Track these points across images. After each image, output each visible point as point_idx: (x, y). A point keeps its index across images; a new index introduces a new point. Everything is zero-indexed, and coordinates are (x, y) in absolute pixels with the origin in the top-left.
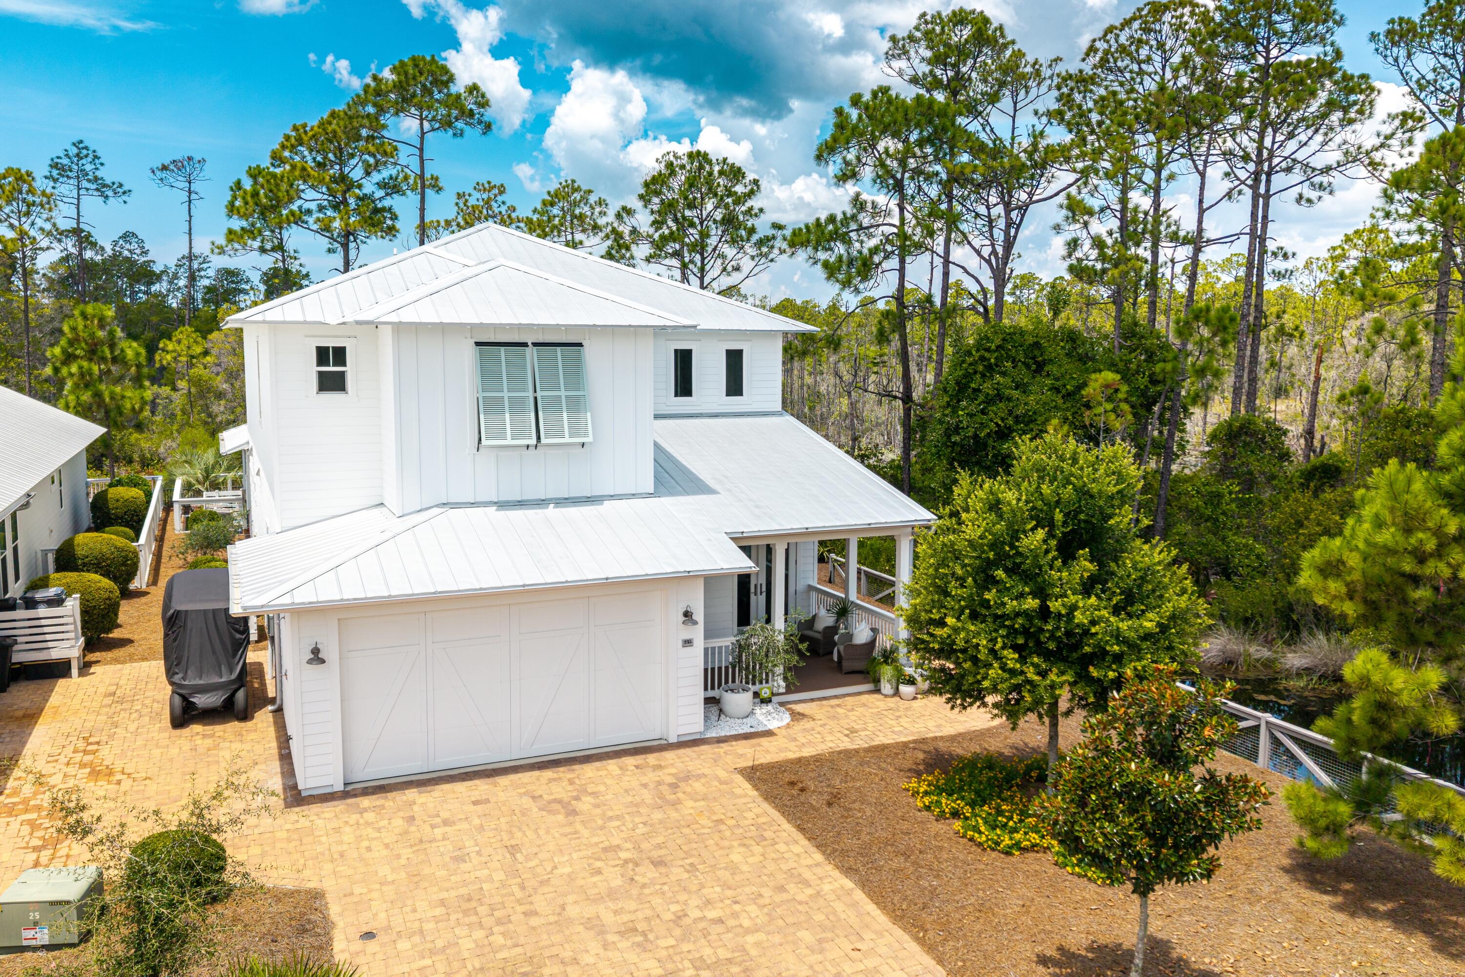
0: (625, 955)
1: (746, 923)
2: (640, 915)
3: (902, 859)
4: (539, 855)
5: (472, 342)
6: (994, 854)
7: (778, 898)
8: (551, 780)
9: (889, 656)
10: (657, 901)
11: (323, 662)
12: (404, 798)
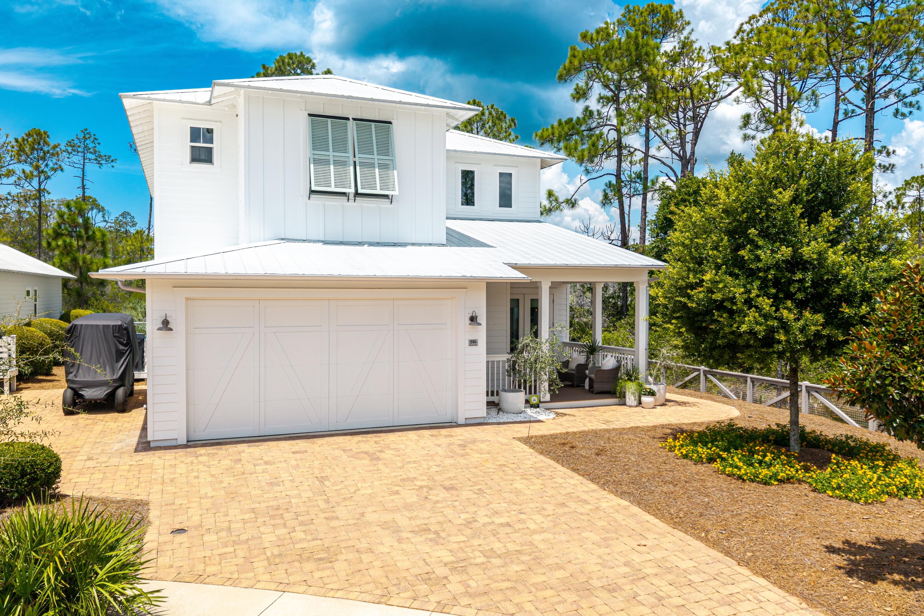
0: (418, 547)
1: (533, 526)
2: (433, 520)
3: (671, 486)
4: (345, 483)
5: (306, 114)
6: (754, 485)
7: (560, 511)
8: (359, 442)
9: (631, 376)
10: (449, 512)
11: (171, 330)
12: (236, 449)
